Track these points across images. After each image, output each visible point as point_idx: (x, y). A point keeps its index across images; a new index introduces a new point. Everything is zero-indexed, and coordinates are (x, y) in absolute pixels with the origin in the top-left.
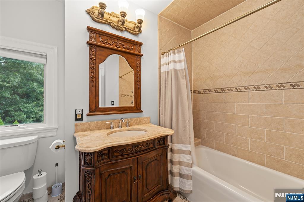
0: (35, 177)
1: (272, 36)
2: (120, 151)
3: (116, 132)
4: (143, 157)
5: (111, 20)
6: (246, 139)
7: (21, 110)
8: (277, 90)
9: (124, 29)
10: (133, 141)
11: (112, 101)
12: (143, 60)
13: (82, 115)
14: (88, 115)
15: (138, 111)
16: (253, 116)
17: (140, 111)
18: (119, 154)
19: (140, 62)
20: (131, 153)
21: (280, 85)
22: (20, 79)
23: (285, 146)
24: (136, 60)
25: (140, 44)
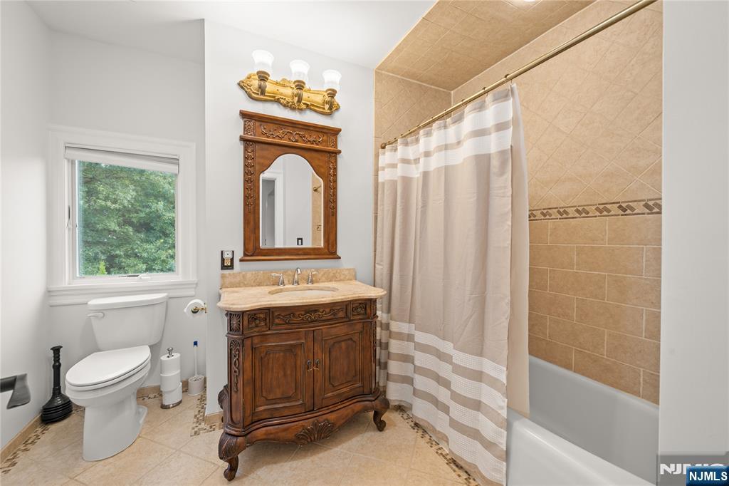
0: (164, 358)
1: (592, 106)
2: (283, 316)
3: (287, 290)
4: (324, 330)
5: (281, 94)
6: (542, 317)
7: (136, 255)
8: (596, 217)
9: (304, 107)
10: (305, 301)
11: (298, 239)
12: (341, 160)
13: (232, 260)
14: (241, 260)
15: (331, 256)
16: (555, 270)
17: (335, 256)
18: (281, 322)
19: (336, 165)
20: (302, 321)
21: (601, 207)
22: (134, 193)
23: (606, 330)
24: (328, 162)
25: (336, 132)
